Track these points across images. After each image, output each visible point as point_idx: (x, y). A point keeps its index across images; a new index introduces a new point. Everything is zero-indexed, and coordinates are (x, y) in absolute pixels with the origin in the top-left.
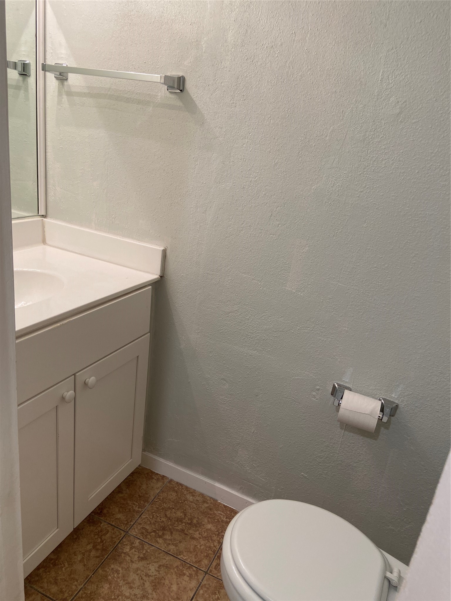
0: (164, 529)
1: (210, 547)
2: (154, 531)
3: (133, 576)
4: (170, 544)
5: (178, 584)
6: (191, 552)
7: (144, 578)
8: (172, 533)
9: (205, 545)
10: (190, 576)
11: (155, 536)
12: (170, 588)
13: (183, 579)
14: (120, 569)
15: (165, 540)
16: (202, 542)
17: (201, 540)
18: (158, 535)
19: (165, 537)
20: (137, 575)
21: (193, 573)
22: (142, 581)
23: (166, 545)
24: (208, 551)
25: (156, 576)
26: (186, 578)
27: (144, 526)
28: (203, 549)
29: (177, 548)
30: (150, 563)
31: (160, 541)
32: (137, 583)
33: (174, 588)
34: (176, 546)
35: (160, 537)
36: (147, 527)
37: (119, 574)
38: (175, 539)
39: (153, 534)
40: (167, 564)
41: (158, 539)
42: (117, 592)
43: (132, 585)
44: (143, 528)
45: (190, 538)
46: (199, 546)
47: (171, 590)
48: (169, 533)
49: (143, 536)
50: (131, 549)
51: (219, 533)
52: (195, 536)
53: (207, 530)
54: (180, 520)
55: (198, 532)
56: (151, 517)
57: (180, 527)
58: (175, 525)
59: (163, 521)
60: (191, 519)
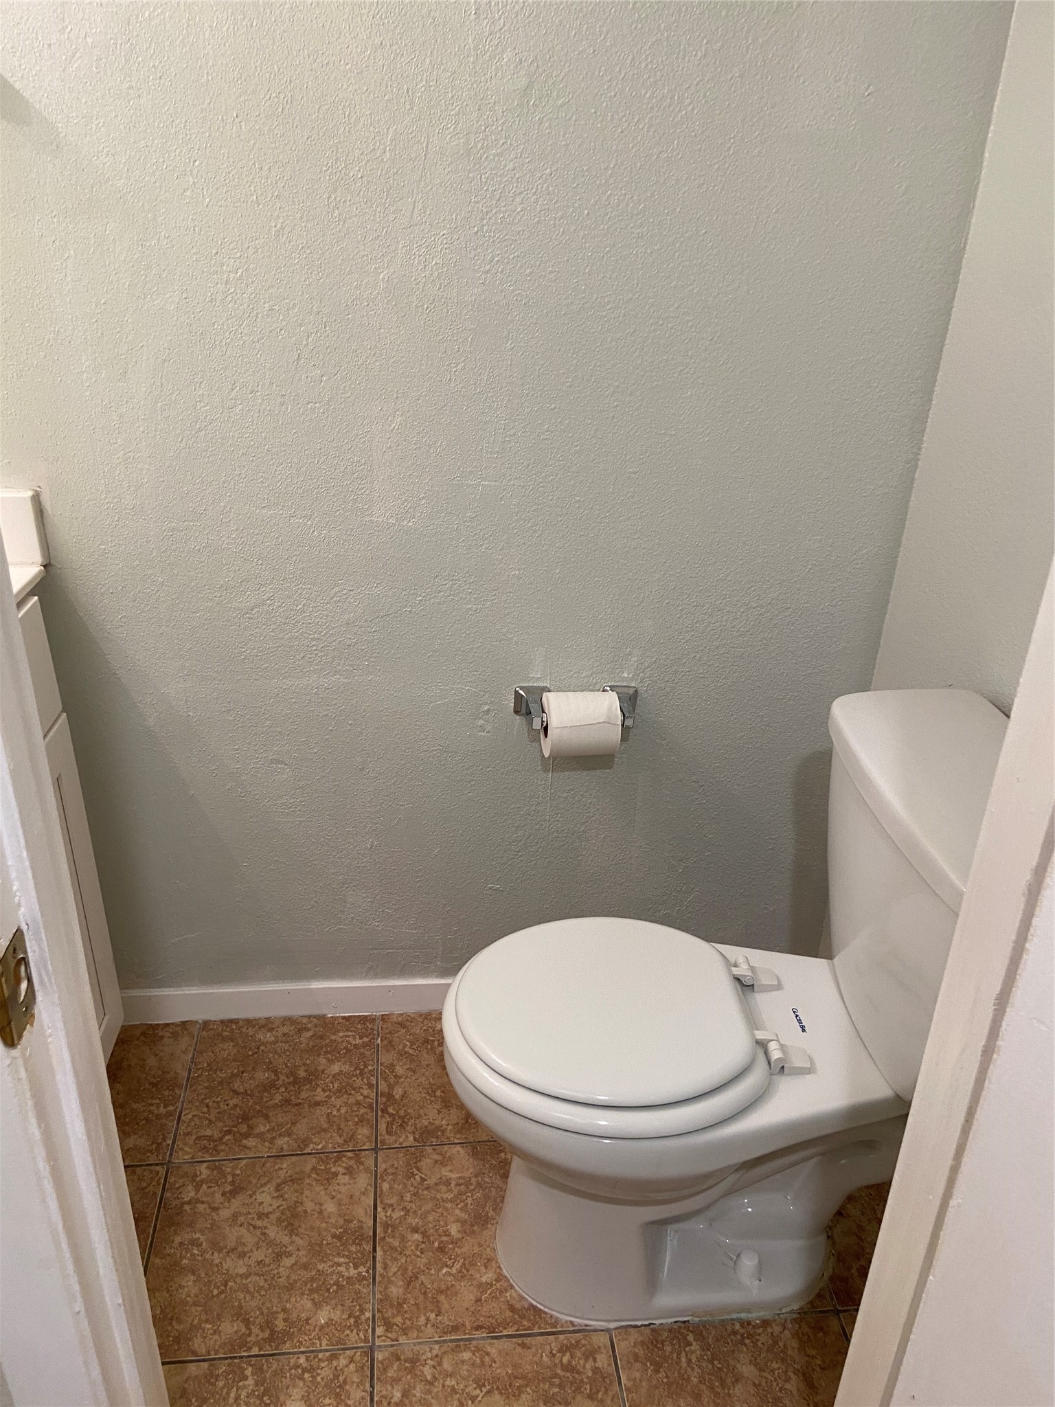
0: (246, 1118)
1: (358, 1103)
2: (229, 1132)
3: (232, 1235)
4: (274, 1138)
5: (333, 1197)
6: (325, 1130)
7: (259, 1223)
8: (267, 1117)
9: (346, 1104)
10: (349, 1171)
11: (236, 1140)
12: (321, 1212)
13: (338, 1184)
14: (198, 1235)
15: (260, 1136)
16: (338, 1103)
17: (333, 1099)
18: (241, 1134)
19: (256, 1131)
20: (241, 1226)
21: (352, 1163)
22: (258, 1232)
23: (267, 1144)
24: (358, 1111)
25: (281, 1208)
26: (343, 1179)
27: (200, 1134)
28: (347, 1112)
29: (295, 1137)
30: (254, 1193)
31: (251, 1142)
32: (250, 1239)
33: (330, 1207)
34: (289, 1135)
35: (246, 1136)
36: (209, 1132)
37: (201, 1245)
38: (281, 1125)
39: (227, 1138)
40: (290, 1176)
41: (244, 1141)
42: (218, 1279)
43: (240, 1249)
44: (198, 1138)
45: (310, 1106)
46: (335, 1113)
47: (325, 1213)
48: (261, 1119)
49: (207, 1152)
50: (197, 1188)
51: (361, 1070)
52: (318, 1098)
53: (334, 1076)
54: (271, 1086)
55: (319, 1090)
56: (205, 1110)
57: (278, 1099)
58: (265, 1100)
59: (236, 1106)
60: (293, 1073)
